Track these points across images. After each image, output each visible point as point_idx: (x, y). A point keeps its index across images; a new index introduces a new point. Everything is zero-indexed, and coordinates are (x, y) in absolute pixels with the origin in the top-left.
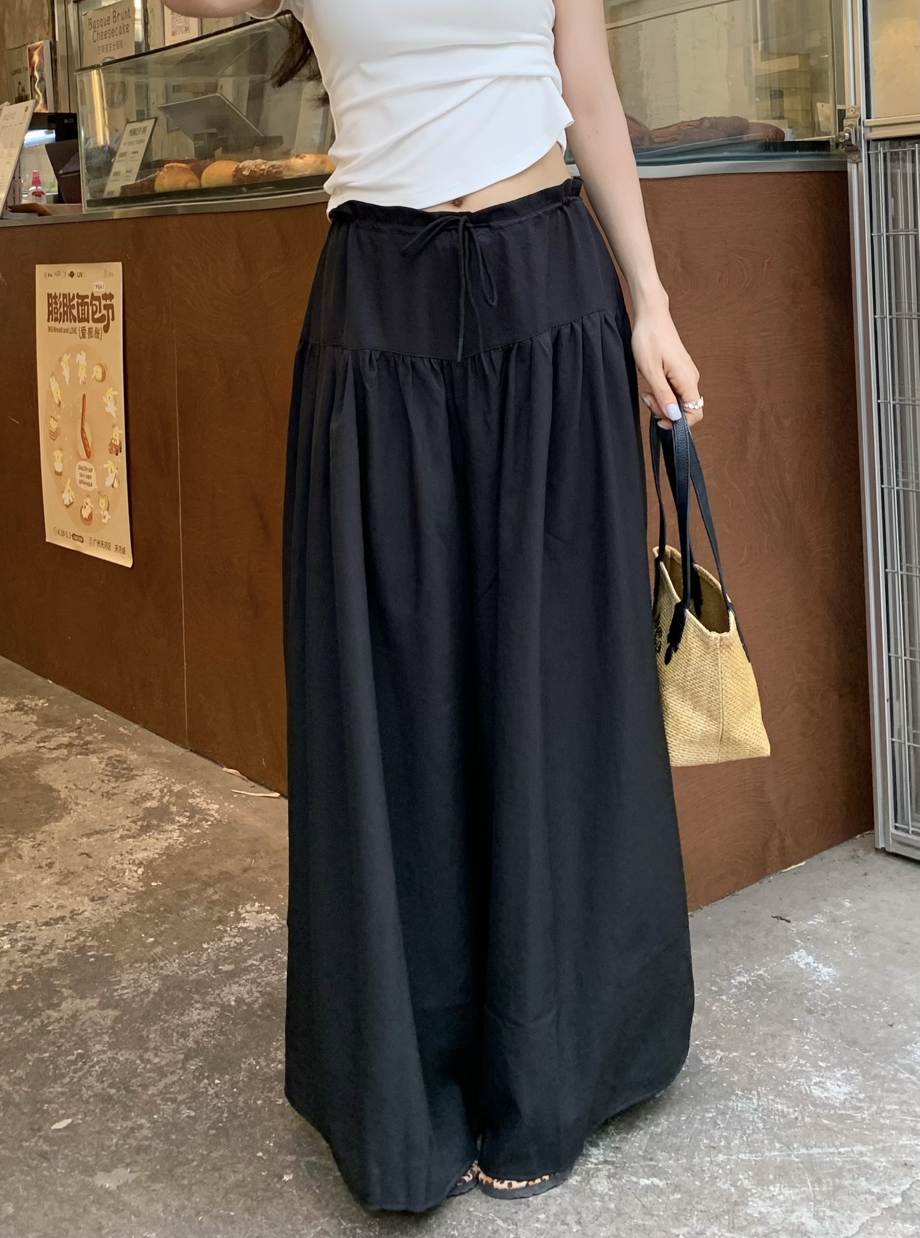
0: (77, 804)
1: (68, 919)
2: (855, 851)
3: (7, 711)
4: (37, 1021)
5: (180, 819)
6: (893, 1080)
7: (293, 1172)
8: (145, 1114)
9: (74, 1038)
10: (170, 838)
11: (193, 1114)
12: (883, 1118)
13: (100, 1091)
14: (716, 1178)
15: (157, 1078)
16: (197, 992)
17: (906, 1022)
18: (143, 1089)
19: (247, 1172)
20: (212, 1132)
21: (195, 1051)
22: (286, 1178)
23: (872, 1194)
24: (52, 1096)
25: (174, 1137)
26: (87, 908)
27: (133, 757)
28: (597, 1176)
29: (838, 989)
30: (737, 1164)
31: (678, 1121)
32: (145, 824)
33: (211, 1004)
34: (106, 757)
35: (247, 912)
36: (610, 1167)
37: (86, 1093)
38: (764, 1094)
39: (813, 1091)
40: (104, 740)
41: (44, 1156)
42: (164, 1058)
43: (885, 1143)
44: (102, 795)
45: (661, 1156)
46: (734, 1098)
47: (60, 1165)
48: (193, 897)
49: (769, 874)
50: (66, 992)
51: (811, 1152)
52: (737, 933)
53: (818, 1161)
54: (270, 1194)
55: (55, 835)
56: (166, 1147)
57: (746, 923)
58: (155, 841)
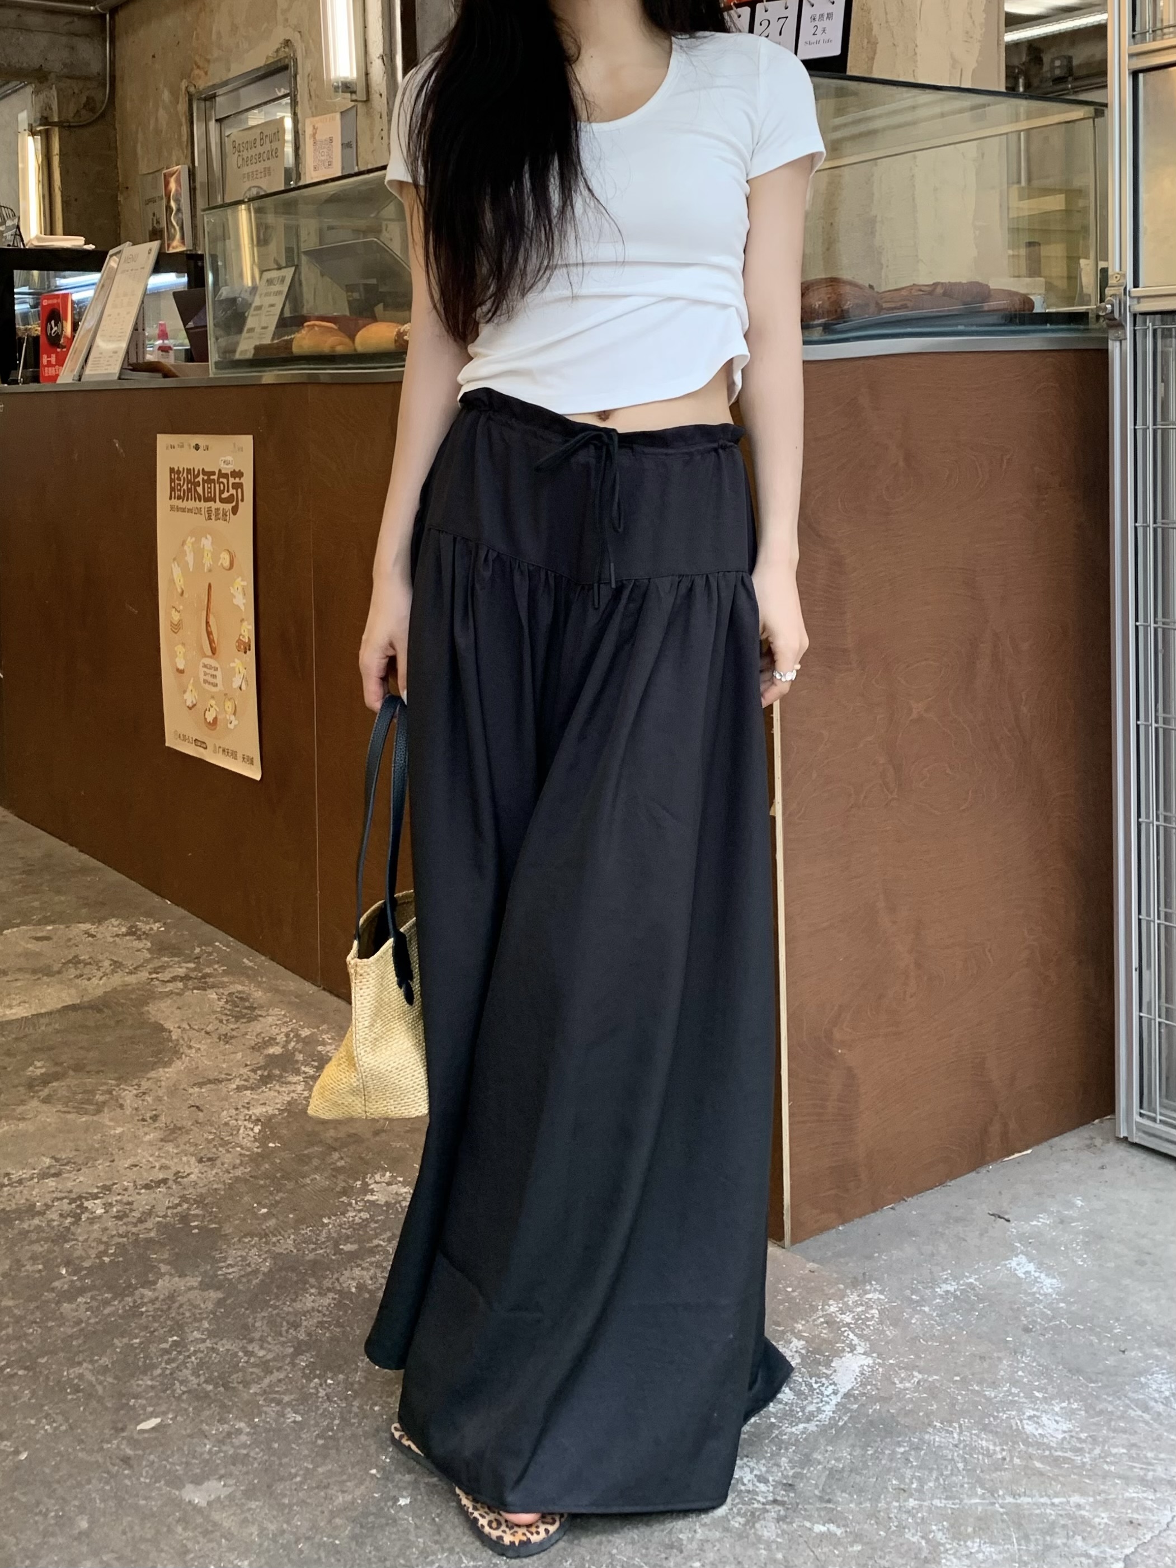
0: (190, 1047)
1: (170, 1183)
2: (1092, 1138)
3: (117, 935)
4: (129, 1299)
5: (307, 1069)
6: (1121, 1417)
7: (411, 1495)
8: (246, 1416)
9: (169, 1323)
10: (294, 1091)
11: (299, 1418)
12: (1107, 1462)
13: (195, 1386)
14: (904, 1528)
15: (262, 1374)
16: (314, 1275)
17: (1140, 1348)
18: (244, 1387)
19: (358, 1493)
20: (320, 1442)
21: (306, 1343)
22: (402, 1502)
23: (1088, 1556)
24: (139, 1389)
25: (276, 1445)
26: (194, 1171)
27: (258, 995)
28: (764, 1519)
29: (1062, 1305)
30: (930, 1511)
31: (863, 1456)
32: (266, 1073)
33: (329, 1290)
34: (226, 993)
35: (376, 1182)
36: (780, 1508)
37: (179, 1388)
38: (968, 1427)
39: (1026, 1426)
40: (225, 973)
41: (126, 1460)
42: (270, 1350)
43: (1109, 1494)
44: (220, 1038)
45: (841, 1497)
46: (930, 1430)
47: (144, 1474)
48: (316, 1162)
49: (987, 1163)
50: (164, 1268)
51: (1019, 1501)
52: (947, 1232)
53: (1026, 1512)
54: (383, 1521)
55: (163, 1083)
56: (266, 1457)
57: (958, 1220)
58: (276, 1094)
